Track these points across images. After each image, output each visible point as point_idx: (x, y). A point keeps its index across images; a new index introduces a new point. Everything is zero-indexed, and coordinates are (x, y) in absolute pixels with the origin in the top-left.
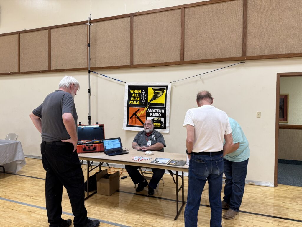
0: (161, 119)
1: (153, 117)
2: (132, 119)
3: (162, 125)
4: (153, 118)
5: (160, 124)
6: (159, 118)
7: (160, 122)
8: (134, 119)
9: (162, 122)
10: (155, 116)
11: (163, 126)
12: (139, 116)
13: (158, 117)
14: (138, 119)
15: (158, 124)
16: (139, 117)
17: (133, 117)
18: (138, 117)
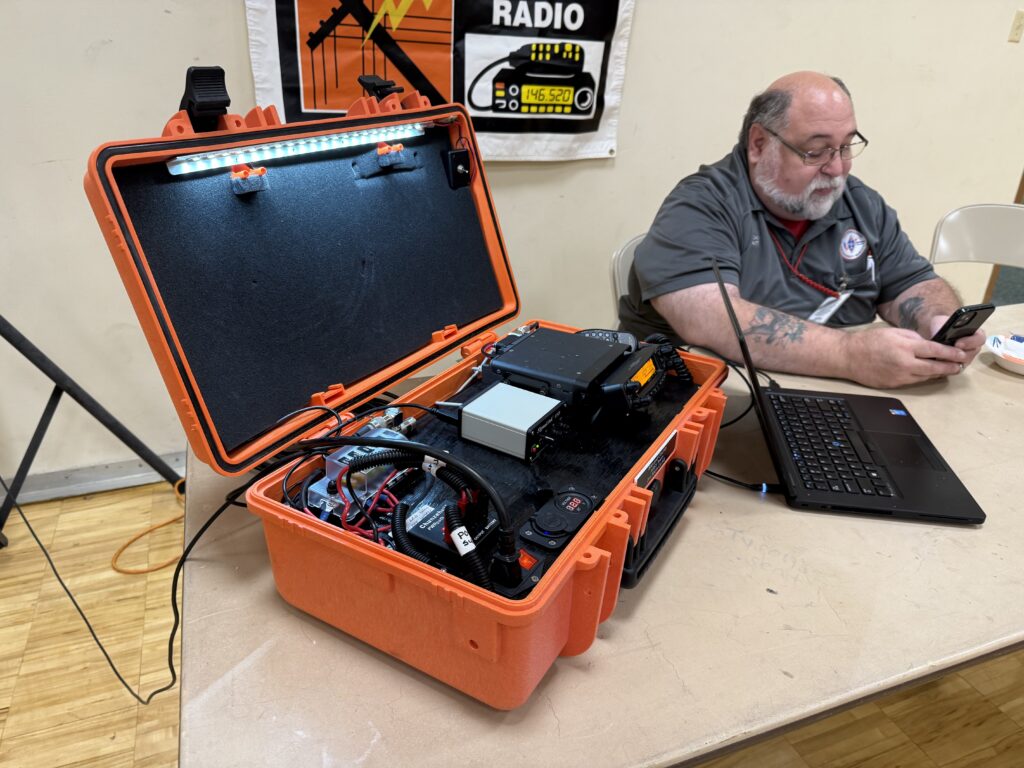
0: (582, 52)
1: (521, 30)
2: (329, 55)
3: (583, 98)
4: (516, 43)
5: (568, 95)
6: (569, 43)
7: (570, 72)
8: (348, 57)
9: (587, 80)
10: (539, 23)
11: (588, 112)
12: (395, 22)
13: (564, 32)
14: (380, 55)
15: (556, 90)
16: (393, 32)
17: (339, 30)
18: (382, 38)
